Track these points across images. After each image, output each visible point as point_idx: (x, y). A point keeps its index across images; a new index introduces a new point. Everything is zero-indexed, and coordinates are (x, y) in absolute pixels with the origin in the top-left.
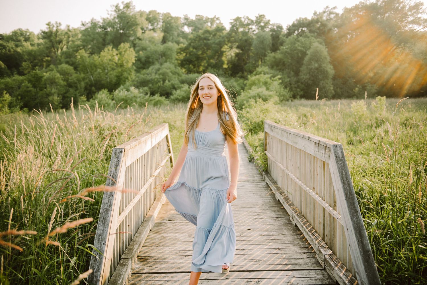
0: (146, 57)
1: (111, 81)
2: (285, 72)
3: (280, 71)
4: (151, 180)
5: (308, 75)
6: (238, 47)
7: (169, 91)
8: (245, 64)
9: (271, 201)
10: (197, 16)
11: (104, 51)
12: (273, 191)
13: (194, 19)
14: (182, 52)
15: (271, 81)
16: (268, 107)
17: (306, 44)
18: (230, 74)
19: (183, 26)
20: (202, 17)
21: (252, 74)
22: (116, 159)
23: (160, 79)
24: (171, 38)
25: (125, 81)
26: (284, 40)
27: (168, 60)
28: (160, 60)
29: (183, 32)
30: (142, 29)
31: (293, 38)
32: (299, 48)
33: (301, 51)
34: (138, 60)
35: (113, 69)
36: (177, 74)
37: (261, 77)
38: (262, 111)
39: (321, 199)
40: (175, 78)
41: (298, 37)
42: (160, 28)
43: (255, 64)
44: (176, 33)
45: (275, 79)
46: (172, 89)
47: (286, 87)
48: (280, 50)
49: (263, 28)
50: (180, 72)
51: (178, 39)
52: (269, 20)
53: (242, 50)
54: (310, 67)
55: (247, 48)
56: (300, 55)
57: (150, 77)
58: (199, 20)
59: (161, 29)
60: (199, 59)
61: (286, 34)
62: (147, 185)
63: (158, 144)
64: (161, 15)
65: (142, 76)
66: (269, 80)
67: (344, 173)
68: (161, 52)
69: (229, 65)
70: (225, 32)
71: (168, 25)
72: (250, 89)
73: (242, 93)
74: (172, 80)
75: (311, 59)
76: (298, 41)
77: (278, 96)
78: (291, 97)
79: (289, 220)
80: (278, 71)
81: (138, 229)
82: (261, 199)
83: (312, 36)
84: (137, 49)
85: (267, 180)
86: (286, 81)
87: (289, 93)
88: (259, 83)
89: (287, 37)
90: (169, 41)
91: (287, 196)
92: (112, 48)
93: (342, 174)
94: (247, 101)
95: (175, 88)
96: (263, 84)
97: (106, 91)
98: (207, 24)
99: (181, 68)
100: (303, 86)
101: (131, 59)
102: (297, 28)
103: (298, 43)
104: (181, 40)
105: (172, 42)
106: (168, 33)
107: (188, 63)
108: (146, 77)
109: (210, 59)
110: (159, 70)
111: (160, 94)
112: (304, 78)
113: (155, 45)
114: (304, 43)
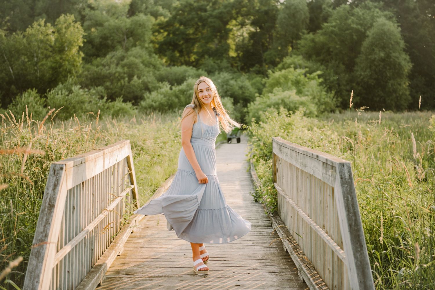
0: (101, 38)
1: (43, 75)
2: (330, 65)
3: (322, 64)
4: (101, 217)
5: (368, 70)
6: (253, 24)
7: (139, 94)
8: (264, 51)
9: (276, 252)
11: (32, 27)
12: (281, 237)
14: (162, 31)
15: (307, 80)
17: (365, 19)
18: (239, 68)
21: (275, 68)
22: (55, 178)
23: (124, 73)
24: (144, 5)
25: (66, 76)
26: (329, 13)
27: (138, 43)
28: (126, 43)
31: (345, 9)
32: (354, 26)
33: (357, 31)
34: (89, 41)
35: (47, 57)
36: (151, 66)
37: (289, 72)
39: (330, 238)
40: (148, 72)
41: (353, 8)
43: (280, 51)
45: (312, 76)
46: (143, 91)
48: (322, 29)
50: (158, 62)
51: (155, 8)
53: (260, 28)
54: (372, 57)
55: (268, 24)
56: (355, 37)
57: (107, 70)
60: (189, 41)
61: (333, 4)
62: (96, 221)
63: (114, 167)
65: (95, 68)
66: (302, 78)
67: (350, 199)
68: (127, 29)
69: (239, 52)
72: (272, 92)
73: (258, 99)
74: (144, 76)
75: (372, 44)
76: (353, 15)
77: (316, 104)
78: (337, 107)
79: (296, 275)
80: (319, 64)
81: (81, 281)
83: (376, 7)
84: (86, 23)
85: (275, 225)
86: (331, 79)
87: (335, 100)
88: (287, 83)
89: (334, 8)
90: (140, 12)
91: (298, 245)
92: (45, 23)
93: (348, 200)
94: (265, 112)
96: (293, 84)
97: (34, 92)
99: (160, 57)
100: (360, 88)
101: (76, 40)
103: (352, 18)
104: (160, 9)
105: (146, 14)
107: (170, 47)
108: (101, 70)
109: (207, 43)
110: (122, 58)
111: (123, 98)
112: (361, 75)
113: (117, 18)
114: (362, 18)
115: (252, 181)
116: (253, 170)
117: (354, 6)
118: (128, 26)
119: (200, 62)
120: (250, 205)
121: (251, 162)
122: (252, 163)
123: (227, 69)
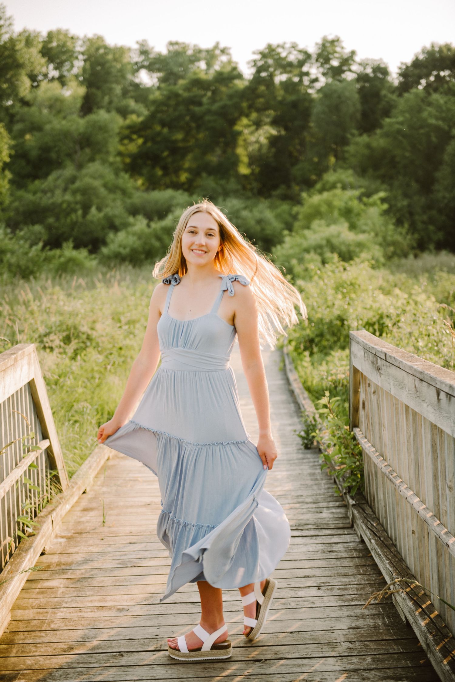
0: (40, 148)
2: (396, 183)
3: (383, 181)
6: (275, 123)
7: (99, 234)
8: (293, 165)
10: (171, 44)
13: (164, 51)
14: (135, 137)
15: (362, 207)
16: (356, 278)
17: (449, 110)
18: (255, 191)
19: (137, 71)
20: (185, 47)
21: (312, 190)
23: (76, 203)
24: (107, 99)
26: (392, 103)
27: (98, 157)
28: (79, 156)
29: (137, 86)
30: (33, 78)
31: (417, 95)
32: (433, 121)
33: (437, 129)
34: (20, 154)
36: (118, 191)
37: (335, 195)
38: (338, 288)
40: (114, 200)
41: (429, 94)
42: (77, 76)
43: (318, 163)
44: (118, 89)
45: (371, 200)
46: (106, 230)
47: (399, 223)
48: (381, 127)
49: (337, 72)
50: (130, 185)
51: (124, 102)
52: (353, 53)
53: (286, 129)
55: (297, 123)
56: (434, 139)
57: (49, 198)
58: (177, 54)
59: (81, 78)
60: (177, 151)
61: (397, 88)
64: (80, 43)
65: (29, 197)
66: (355, 204)
68: (80, 134)
69: (253, 167)
70: (240, 84)
71: (99, 68)
72: (308, 227)
73: (287, 239)
74: (107, 206)
76: (430, 104)
77: (380, 245)
78: (413, 248)
80: (378, 182)
82: (345, 612)
84: (18, 127)
85: (362, 529)
86: (399, 205)
87: (409, 237)
88: (331, 212)
89: (400, 95)
90: (99, 107)
94: (301, 260)
95: (115, 228)
96: (341, 215)
98: (197, 64)
99: (131, 176)
100: (443, 217)
102: (425, 71)
103: (429, 109)
104: (132, 104)
105: (108, 111)
106: (98, 88)
107: (149, 162)
108: (41, 198)
109: (204, 153)
110: (73, 180)
111: (73, 241)
112: (444, 197)
113: (64, 118)
114: (444, 108)
115: (292, 392)
116: (291, 370)
117: (431, 91)
118: (82, 129)
119: (195, 184)
120: (295, 456)
121: (285, 350)
122: (288, 354)
123: (236, 194)
